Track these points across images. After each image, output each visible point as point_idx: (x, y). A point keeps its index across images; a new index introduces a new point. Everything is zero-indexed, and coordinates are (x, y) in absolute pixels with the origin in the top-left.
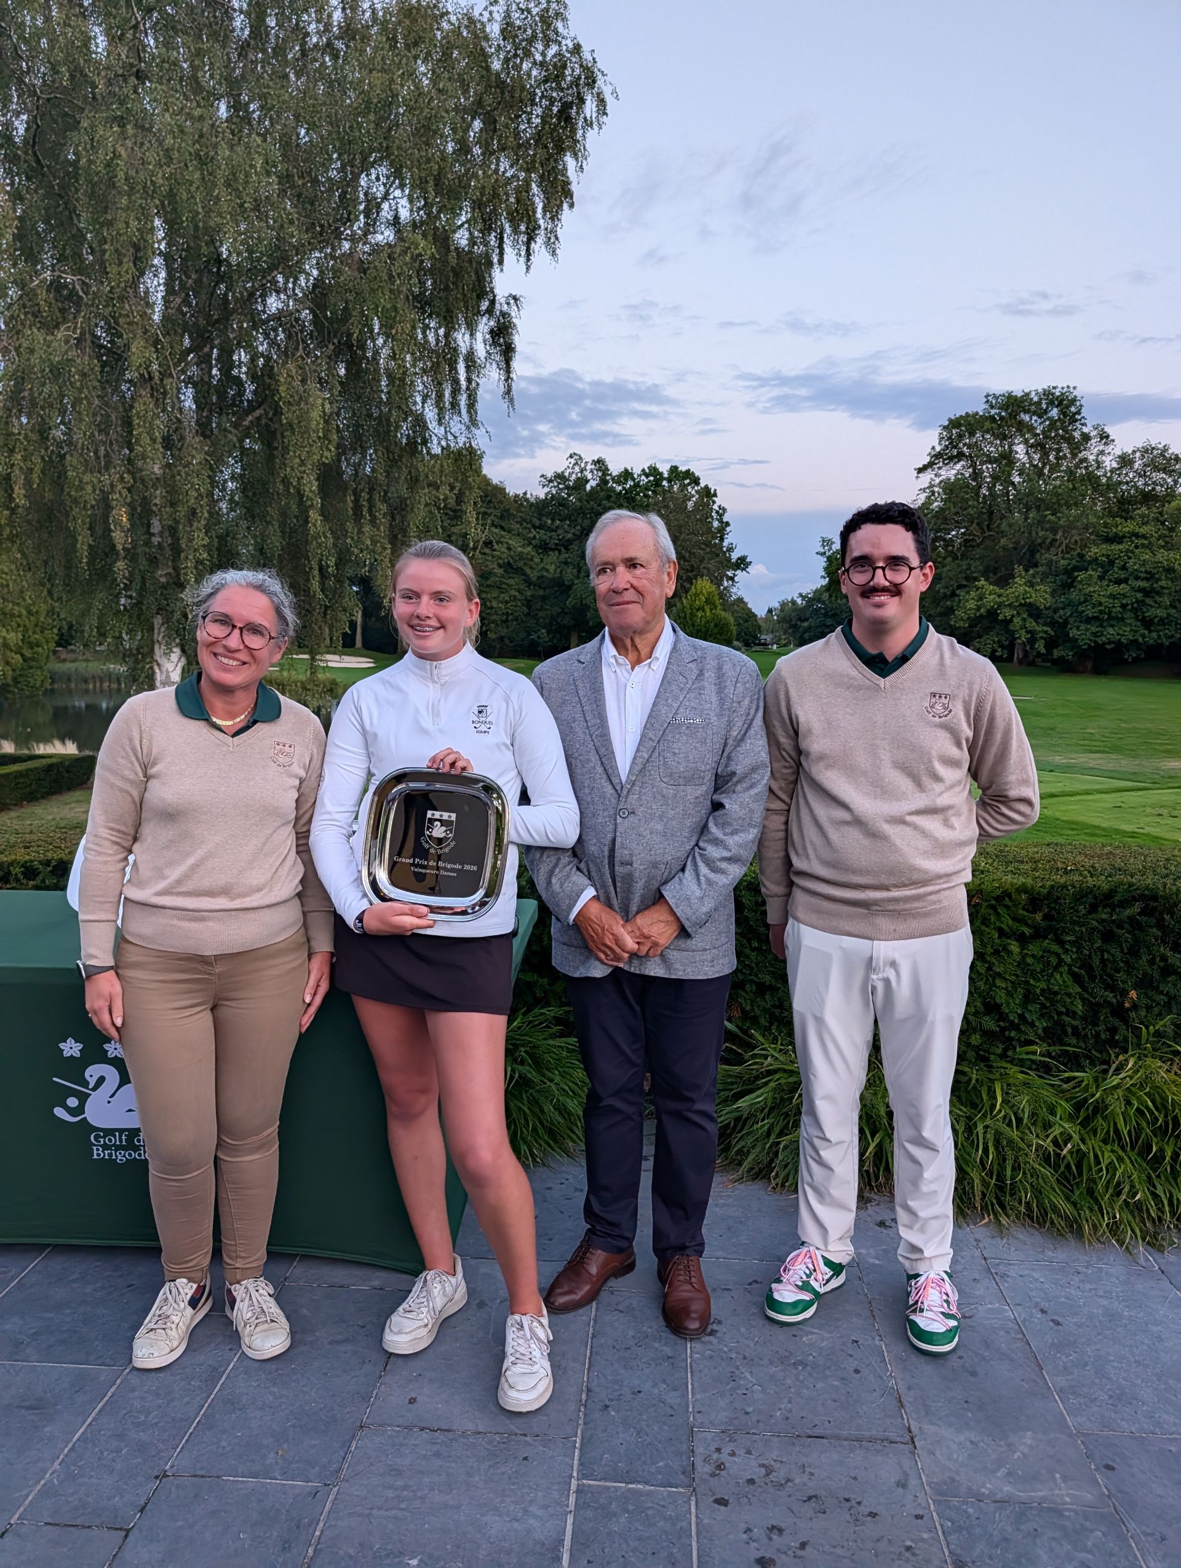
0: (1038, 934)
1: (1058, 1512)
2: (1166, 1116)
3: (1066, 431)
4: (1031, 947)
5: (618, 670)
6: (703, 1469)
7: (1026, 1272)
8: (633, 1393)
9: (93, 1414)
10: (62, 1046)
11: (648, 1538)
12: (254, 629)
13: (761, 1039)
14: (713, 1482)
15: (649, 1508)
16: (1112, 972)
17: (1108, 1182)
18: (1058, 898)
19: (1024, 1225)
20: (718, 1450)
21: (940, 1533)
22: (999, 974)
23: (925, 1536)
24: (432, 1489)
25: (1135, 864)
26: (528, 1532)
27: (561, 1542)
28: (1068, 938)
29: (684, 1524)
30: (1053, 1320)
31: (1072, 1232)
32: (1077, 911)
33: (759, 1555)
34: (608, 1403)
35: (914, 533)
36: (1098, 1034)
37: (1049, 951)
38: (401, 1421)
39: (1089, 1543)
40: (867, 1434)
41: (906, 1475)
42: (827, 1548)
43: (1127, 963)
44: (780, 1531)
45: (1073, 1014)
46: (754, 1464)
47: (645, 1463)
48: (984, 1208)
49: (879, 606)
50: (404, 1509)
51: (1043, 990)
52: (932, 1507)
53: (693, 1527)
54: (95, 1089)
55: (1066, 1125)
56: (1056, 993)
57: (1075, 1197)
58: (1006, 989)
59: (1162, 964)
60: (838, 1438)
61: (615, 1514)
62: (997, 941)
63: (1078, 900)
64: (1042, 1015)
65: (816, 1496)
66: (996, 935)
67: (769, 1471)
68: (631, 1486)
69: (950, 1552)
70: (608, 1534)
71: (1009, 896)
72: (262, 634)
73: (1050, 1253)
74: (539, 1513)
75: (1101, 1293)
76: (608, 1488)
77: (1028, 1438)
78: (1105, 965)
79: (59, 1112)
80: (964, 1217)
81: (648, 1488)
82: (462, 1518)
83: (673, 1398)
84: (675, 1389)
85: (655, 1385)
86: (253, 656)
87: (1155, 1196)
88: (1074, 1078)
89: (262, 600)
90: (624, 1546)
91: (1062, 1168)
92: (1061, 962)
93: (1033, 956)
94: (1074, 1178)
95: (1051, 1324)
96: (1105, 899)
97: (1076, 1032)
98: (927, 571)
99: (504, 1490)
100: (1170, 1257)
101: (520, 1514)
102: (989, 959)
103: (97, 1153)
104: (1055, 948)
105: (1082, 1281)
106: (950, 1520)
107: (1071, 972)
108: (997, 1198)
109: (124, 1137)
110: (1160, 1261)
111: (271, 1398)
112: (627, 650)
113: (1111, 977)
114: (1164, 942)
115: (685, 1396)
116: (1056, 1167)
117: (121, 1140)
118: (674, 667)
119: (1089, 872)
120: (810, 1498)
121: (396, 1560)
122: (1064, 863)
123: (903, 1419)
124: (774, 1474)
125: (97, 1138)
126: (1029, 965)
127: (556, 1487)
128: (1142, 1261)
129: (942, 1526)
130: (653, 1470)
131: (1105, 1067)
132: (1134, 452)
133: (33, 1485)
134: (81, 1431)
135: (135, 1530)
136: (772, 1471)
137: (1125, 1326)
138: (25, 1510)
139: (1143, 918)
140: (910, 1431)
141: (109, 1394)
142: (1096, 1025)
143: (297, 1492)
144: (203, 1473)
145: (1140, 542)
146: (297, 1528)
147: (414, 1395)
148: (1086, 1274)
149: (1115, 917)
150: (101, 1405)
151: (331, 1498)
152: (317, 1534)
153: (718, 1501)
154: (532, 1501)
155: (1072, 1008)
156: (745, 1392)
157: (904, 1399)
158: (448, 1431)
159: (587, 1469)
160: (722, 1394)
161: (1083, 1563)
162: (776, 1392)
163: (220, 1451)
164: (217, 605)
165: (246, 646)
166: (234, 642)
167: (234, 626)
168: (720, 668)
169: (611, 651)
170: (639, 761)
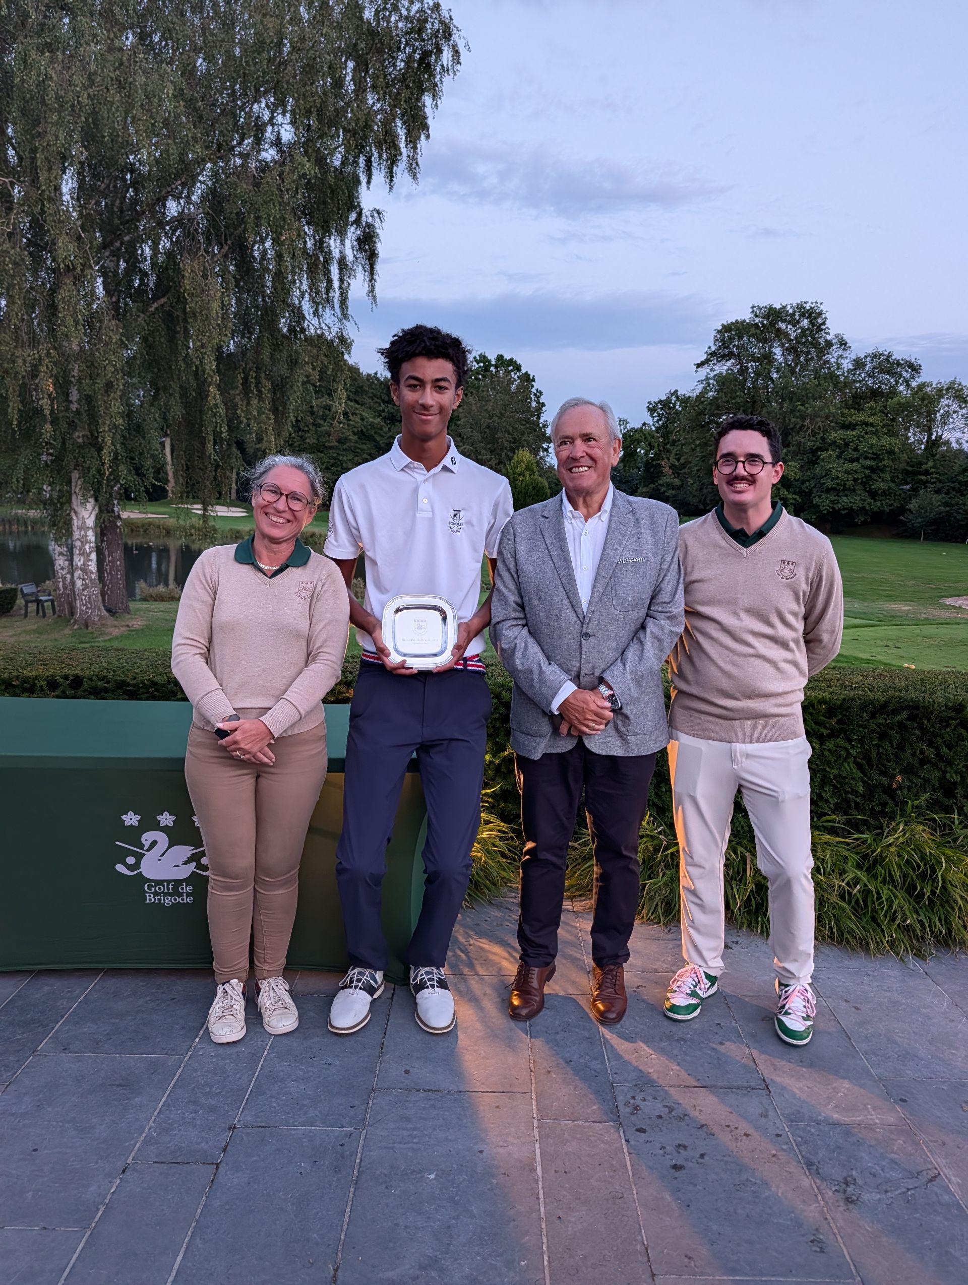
0: (833, 734)
1: (872, 1129)
2: (925, 865)
3: (813, 338)
4: (828, 743)
5: (572, 521)
6: (625, 1110)
7: (831, 976)
8: (567, 1062)
9: (170, 1088)
10: (124, 817)
11: (594, 1155)
14: (633, 1118)
15: (591, 1136)
16: (886, 762)
17: (886, 912)
18: (849, 708)
20: (633, 1098)
21: (794, 1145)
23: (784, 1147)
24: (435, 1129)
25: (900, 683)
26: (510, 1154)
27: (534, 1159)
28: (855, 737)
29: (618, 1145)
30: (854, 1007)
31: (861, 947)
32: (861, 717)
33: (672, 1163)
34: (550, 1069)
35: (768, 438)
36: (873, 807)
37: (841, 747)
38: (402, 1085)
39: (895, 1148)
40: (735, 1084)
41: (767, 1111)
42: (720, 1157)
43: (896, 756)
44: (685, 1147)
45: (856, 793)
46: (660, 1105)
47: (583, 1107)
49: (740, 492)
50: (417, 1143)
51: (835, 776)
52: (787, 1129)
53: (625, 1147)
54: (148, 850)
55: (856, 872)
56: (845, 778)
57: (863, 923)
59: (921, 756)
60: (716, 1087)
61: (568, 1141)
64: (834, 794)
65: (706, 1125)
67: (671, 1110)
68: (576, 1123)
69: (803, 1157)
70: (566, 1153)
72: (301, 500)
73: (847, 963)
74: (515, 1141)
75: (885, 988)
76: (560, 1124)
77: (846, 1084)
78: (880, 757)
79: (120, 868)
81: (588, 1123)
82: (460, 1147)
83: (595, 1065)
84: (596, 1059)
85: (580, 1057)
86: (295, 516)
87: (920, 921)
88: (861, 838)
89: (301, 476)
90: (578, 1160)
91: (853, 903)
92: (848, 753)
93: (829, 750)
94: (862, 910)
95: (853, 1009)
96: (883, 708)
99: (486, 1128)
100: (930, 964)
101: (501, 1143)
103: (149, 898)
104: (845, 744)
105: (871, 981)
106: (800, 1137)
107: (855, 762)
109: (171, 887)
110: (924, 966)
111: (301, 1073)
112: (578, 506)
113: (884, 766)
114: (922, 740)
115: (603, 1063)
116: (849, 903)
117: (168, 889)
118: (615, 519)
119: (869, 688)
120: (702, 1126)
121: (419, 1176)
122: (849, 682)
123: (759, 1074)
124: (675, 1112)
125: (149, 887)
127: (523, 1125)
128: (911, 966)
129: (795, 1141)
130: (589, 1111)
131: (879, 830)
132: (866, 357)
133: (137, 1138)
134: (163, 1100)
135: (223, 1164)
136: (673, 1110)
137: (904, 1009)
138: (136, 1154)
139: (909, 723)
140: (764, 1081)
141: (178, 1074)
142: (872, 801)
143: (336, 1134)
144: (263, 1124)
145: (869, 429)
146: (343, 1157)
147: (407, 1068)
148: (873, 976)
149: (888, 721)
150: (173, 1082)
151: (362, 1137)
152: (358, 1161)
153: (639, 1130)
154: (508, 1135)
155: (856, 788)
156: (646, 1060)
157: (758, 1061)
158: (438, 1091)
159: (543, 1113)
160: (630, 1061)
161: (892, 1160)
162: (667, 1059)
163: (273, 1109)
164: (269, 479)
165: (290, 509)
166: (281, 505)
167: (282, 494)
168: (652, 517)
169: (568, 507)
170: (596, 594)
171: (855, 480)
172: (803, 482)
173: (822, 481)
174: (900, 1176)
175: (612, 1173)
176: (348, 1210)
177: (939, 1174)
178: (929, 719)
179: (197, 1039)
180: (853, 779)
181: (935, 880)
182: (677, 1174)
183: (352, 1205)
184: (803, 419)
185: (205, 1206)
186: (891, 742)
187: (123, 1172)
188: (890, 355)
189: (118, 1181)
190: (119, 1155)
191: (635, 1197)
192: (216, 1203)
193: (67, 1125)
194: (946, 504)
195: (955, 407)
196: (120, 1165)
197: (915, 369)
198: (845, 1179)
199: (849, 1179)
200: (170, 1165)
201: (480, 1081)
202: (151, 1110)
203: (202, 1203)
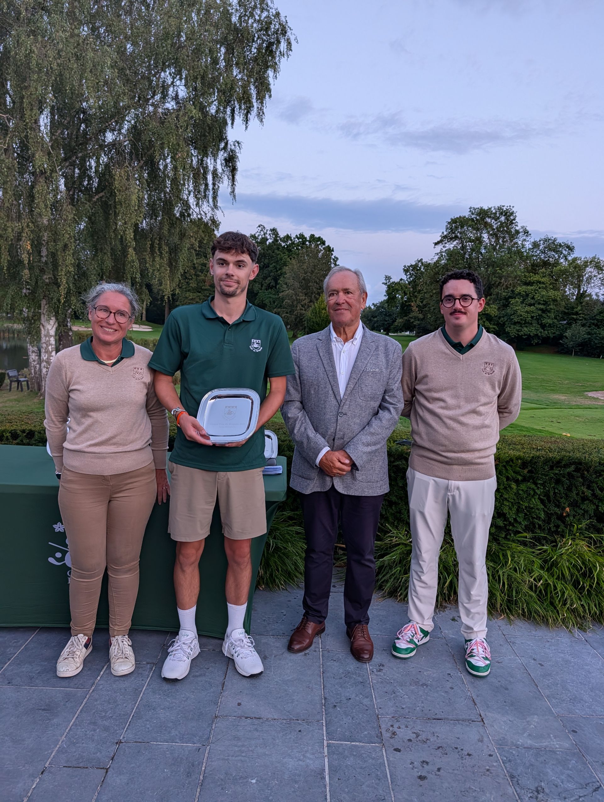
0: (525, 480)
1: (553, 752)
2: (585, 568)
3: (508, 228)
4: (521, 486)
5: (336, 344)
6: (386, 735)
7: (523, 642)
8: (347, 699)
9: (78, 712)
10: (54, 526)
11: (365, 767)
12: (122, 314)
13: (390, 528)
14: (392, 741)
15: (363, 753)
16: (559, 499)
17: (560, 599)
18: (536, 462)
19: (521, 620)
20: (392, 726)
21: (502, 763)
22: (506, 499)
23: (495, 764)
24: (256, 747)
25: (569, 447)
26: (307, 766)
27: (324, 770)
28: (539, 482)
29: (381, 761)
31: (543, 622)
32: (544, 469)
33: (418, 774)
34: (335, 704)
35: (474, 284)
36: (550, 528)
37: (530, 488)
38: (235, 714)
39: (570, 766)
40: (461, 717)
41: (482, 736)
42: (451, 771)
43: (566, 494)
44: (427, 763)
45: (539, 518)
46: (410, 732)
47: (358, 732)
48: (502, 611)
49: (458, 318)
50: (245, 756)
51: (526, 507)
52: (496, 751)
53: (386, 762)
55: (540, 572)
56: (532, 508)
57: (544, 606)
58: (509, 506)
59: (583, 495)
60: (448, 719)
61: (347, 757)
62: (506, 482)
63: (545, 464)
64: (525, 519)
65: (441, 747)
66: (506, 480)
67: (417, 735)
68: (353, 743)
69: (507, 771)
70: (346, 766)
71: (512, 461)
72: (124, 315)
73: (534, 632)
74: (311, 756)
75: (560, 651)
76: (342, 744)
77: (536, 718)
78: (556, 495)
79: (51, 560)
80: (492, 615)
81: (361, 744)
82: (274, 760)
83: (366, 701)
84: (366, 697)
85: (357, 696)
86: (120, 326)
87: (582, 605)
88: (543, 549)
89: (123, 299)
90: (354, 771)
91: (538, 592)
92: (535, 492)
93: (522, 490)
94: (544, 597)
95: (539, 665)
96: (557, 464)
97: (540, 527)
98: (482, 302)
99: (292, 746)
100: (589, 634)
101: (302, 757)
102: (501, 491)
104: (533, 486)
105: (550, 645)
106: (505, 757)
107: (539, 498)
108: (507, 606)
110: (585, 636)
111: (168, 704)
112: (341, 334)
113: (558, 501)
114: (583, 485)
115: (372, 700)
116: (535, 592)
118: (364, 345)
119: (549, 450)
120: (439, 748)
121: (245, 780)
122: (535, 445)
123: (477, 710)
124: (420, 737)
126: (520, 494)
127: (317, 744)
128: (576, 636)
129: (502, 759)
130: (362, 735)
131: (554, 544)
132: (540, 241)
133: (53, 748)
134: (73, 721)
135: (111, 769)
136: (419, 735)
137: (573, 666)
138: (52, 760)
139: (575, 473)
140: (481, 716)
141: (84, 703)
142: (549, 524)
143: (189, 749)
144: (140, 740)
145: (541, 285)
146: (193, 766)
147: (240, 702)
148: (551, 642)
149: (562, 472)
150: (81, 708)
151: (207, 751)
152: (203, 768)
153: (396, 750)
154: (306, 751)
155: (539, 515)
156: (401, 698)
157: (476, 701)
158: (260, 718)
159: (330, 736)
160: (390, 699)
161: (569, 776)
162: (415, 699)
163: (147, 730)
164: (101, 302)
166: (111, 320)
167: (111, 312)
168: (386, 346)
169: (334, 335)
170: (349, 389)
171: (532, 317)
172: (500, 318)
173: (511, 317)
174: (574, 787)
175: (377, 781)
177: (601, 786)
178: (588, 471)
179: (99, 678)
180: (538, 509)
181: (593, 578)
182: (421, 783)
184: (500, 278)
186: (563, 485)
187: (42, 773)
188: (555, 240)
189: (38, 780)
190: (41, 760)
191: (393, 799)
192: (104, 798)
193: (6, 738)
194: (589, 333)
195: (595, 273)
196: (41, 768)
197: (570, 249)
198: (537, 788)
199: (539, 788)
200: (74, 769)
201: (289, 712)
202: (64, 728)
203: (95, 797)
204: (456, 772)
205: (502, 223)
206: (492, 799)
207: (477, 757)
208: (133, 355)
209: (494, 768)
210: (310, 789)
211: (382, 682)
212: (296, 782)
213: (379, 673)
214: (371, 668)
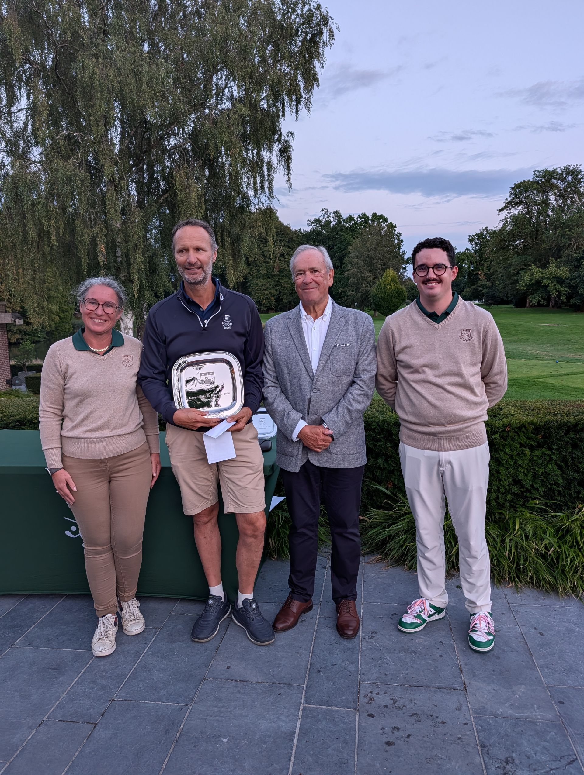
0: (540, 445)
1: (534, 723)
4: (536, 451)
6: (363, 700)
7: (528, 610)
8: (333, 665)
9: (82, 672)
11: (335, 731)
12: (109, 305)
14: (368, 706)
15: (336, 718)
16: (577, 464)
17: (571, 567)
18: (549, 427)
19: (529, 588)
20: (371, 692)
21: (475, 732)
22: (520, 465)
23: (468, 733)
24: (235, 708)
26: (279, 728)
27: (294, 732)
28: (555, 447)
29: (352, 725)
30: (540, 633)
31: (553, 591)
32: (558, 434)
33: (387, 740)
34: (320, 669)
35: (447, 252)
36: (571, 494)
37: (545, 454)
38: (222, 677)
39: (548, 738)
40: (444, 685)
41: (461, 705)
42: (420, 738)
44: (398, 729)
45: (558, 485)
46: (388, 698)
47: (336, 697)
48: (510, 579)
49: (432, 288)
50: (222, 717)
51: (542, 473)
52: (472, 720)
53: (357, 727)
55: (550, 539)
56: (549, 474)
57: (555, 574)
58: (524, 472)
60: (429, 687)
61: (320, 720)
62: (519, 449)
63: (560, 428)
64: (542, 485)
65: (416, 714)
66: (519, 446)
68: (328, 707)
69: (479, 741)
70: (316, 729)
71: (525, 427)
72: (111, 306)
73: (542, 601)
74: (285, 719)
75: (565, 620)
76: (317, 708)
77: (522, 688)
78: (574, 460)
79: (68, 533)
80: (500, 584)
81: (336, 708)
82: (249, 721)
83: (351, 668)
84: (352, 663)
85: (343, 662)
86: (109, 317)
88: (556, 516)
89: (110, 291)
90: (323, 735)
91: (549, 560)
92: (551, 459)
93: (537, 456)
94: (555, 565)
95: (539, 635)
96: (573, 427)
97: (560, 493)
98: (454, 269)
99: (269, 708)
101: (276, 719)
102: (514, 458)
104: (548, 452)
105: (556, 614)
106: (480, 726)
107: (556, 464)
108: (516, 574)
111: (163, 666)
113: (577, 466)
115: (357, 667)
116: (546, 560)
119: (566, 414)
120: (414, 715)
121: (217, 739)
122: (554, 410)
123: (462, 678)
124: (397, 703)
126: (535, 460)
127: (293, 707)
129: (476, 728)
130: (339, 700)
131: (573, 510)
133: (54, 703)
134: (76, 679)
135: (98, 724)
136: (396, 702)
137: (576, 636)
138: (50, 714)
140: (465, 684)
141: (89, 663)
142: (570, 490)
143: (173, 708)
144: (130, 699)
146: (173, 724)
147: (229, 665)
148: (558, 611)
149: (578, 436)
150: (86, 668)
151: (189, 711)
152: (182, 727)
153: (369, 715)
154: (281, 714)
155: (557, 482)
156: (386, 665)
157: (463, 669)
158: (244, 681)
159: (308, 700)
160: (375, 666)
161: (544, 747)
162: (401, 665)
163: (139, 689)
164: (89, 295)
165: (106, 313)
166: (100, 311)
167: (99, 304)
168: (356, 319)
169: (303, 312)
170: (321, 365)
174: (548, 759)
175: (344, 745)
176: (167, 760)
177: (577, 759)
180: (556, 475)
182: (388, 748)
183: (170, 758)
185: (80, 752)
187: (39, 726)
189: (35, 732)
190: (41, 714)
191: (356, 763)
192: (88, 750)
193: (16, 693)
196: (39, 721)
198: (507, 759)
199: (509, 759)
200: (68, 723)
201: (273, 676)
202: (67, 686)
203: (80, 749)
204: (425, 739)
205: (569, 183)
206: (457, 768)
207: (451, 725)
208: (123, 344)
209: (466, 737)
210: (277, 750)
211: (371, 649)
212: (265, 743)
213: (370, 640)
214: (364, 635)
